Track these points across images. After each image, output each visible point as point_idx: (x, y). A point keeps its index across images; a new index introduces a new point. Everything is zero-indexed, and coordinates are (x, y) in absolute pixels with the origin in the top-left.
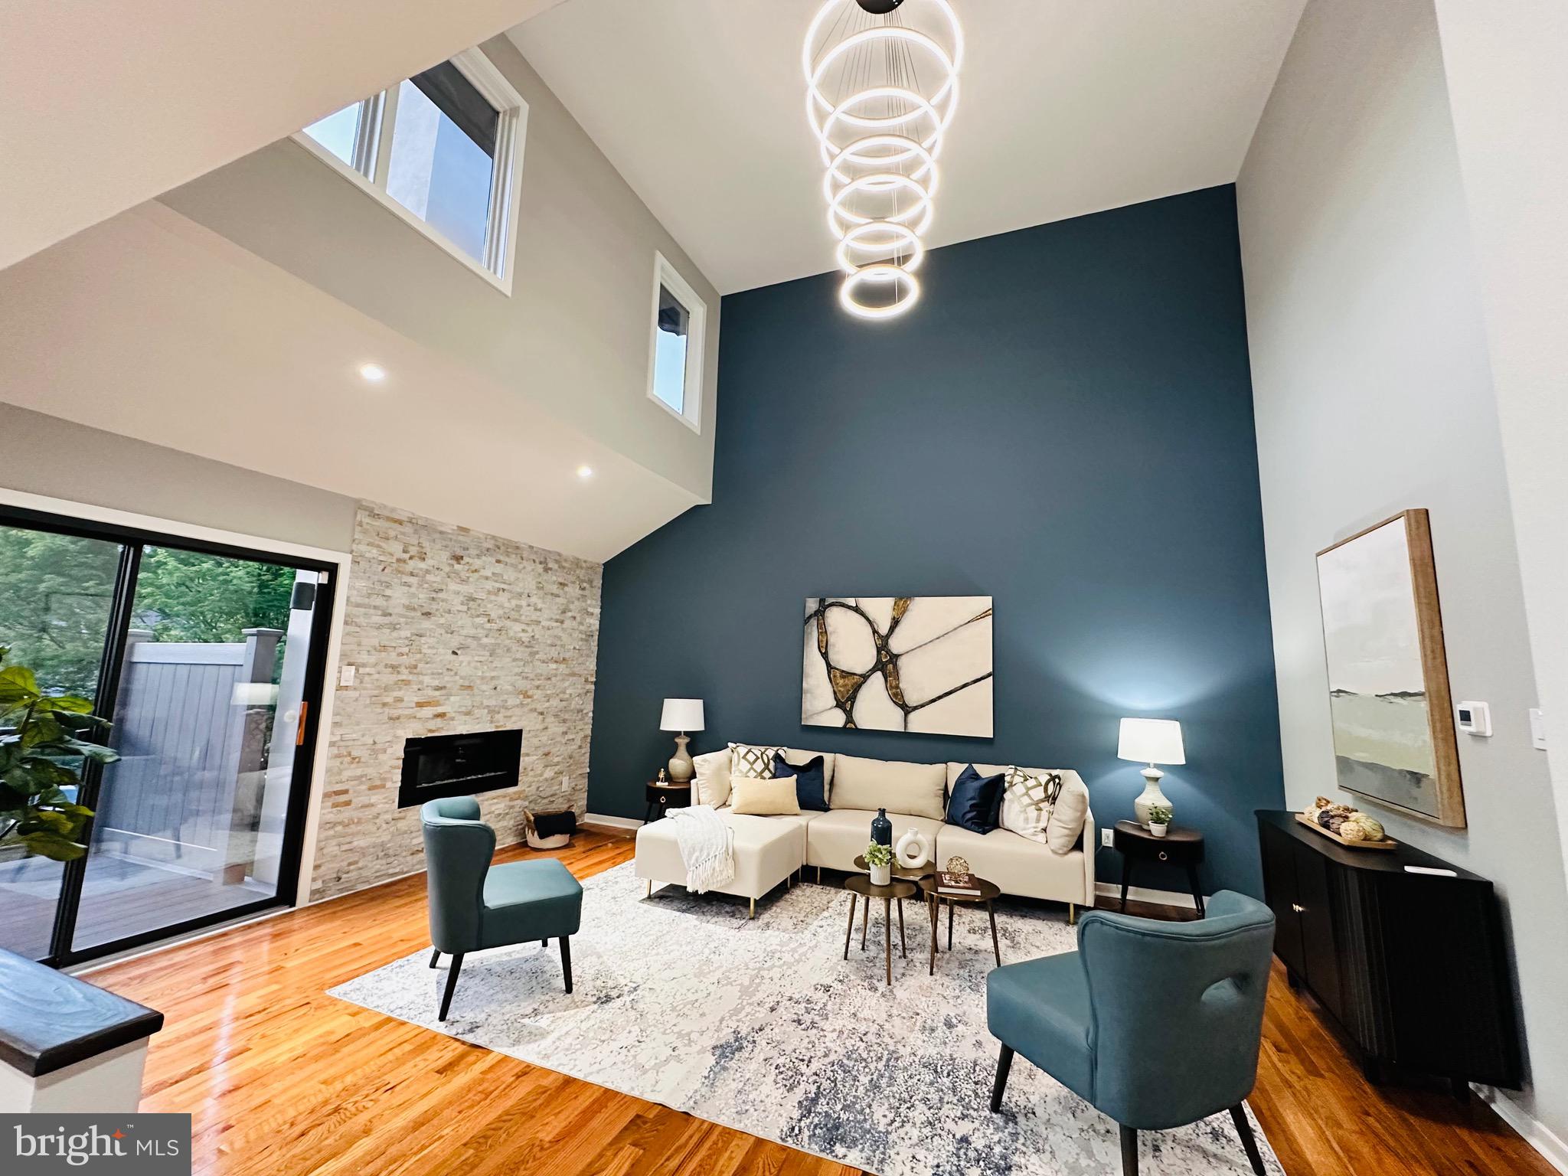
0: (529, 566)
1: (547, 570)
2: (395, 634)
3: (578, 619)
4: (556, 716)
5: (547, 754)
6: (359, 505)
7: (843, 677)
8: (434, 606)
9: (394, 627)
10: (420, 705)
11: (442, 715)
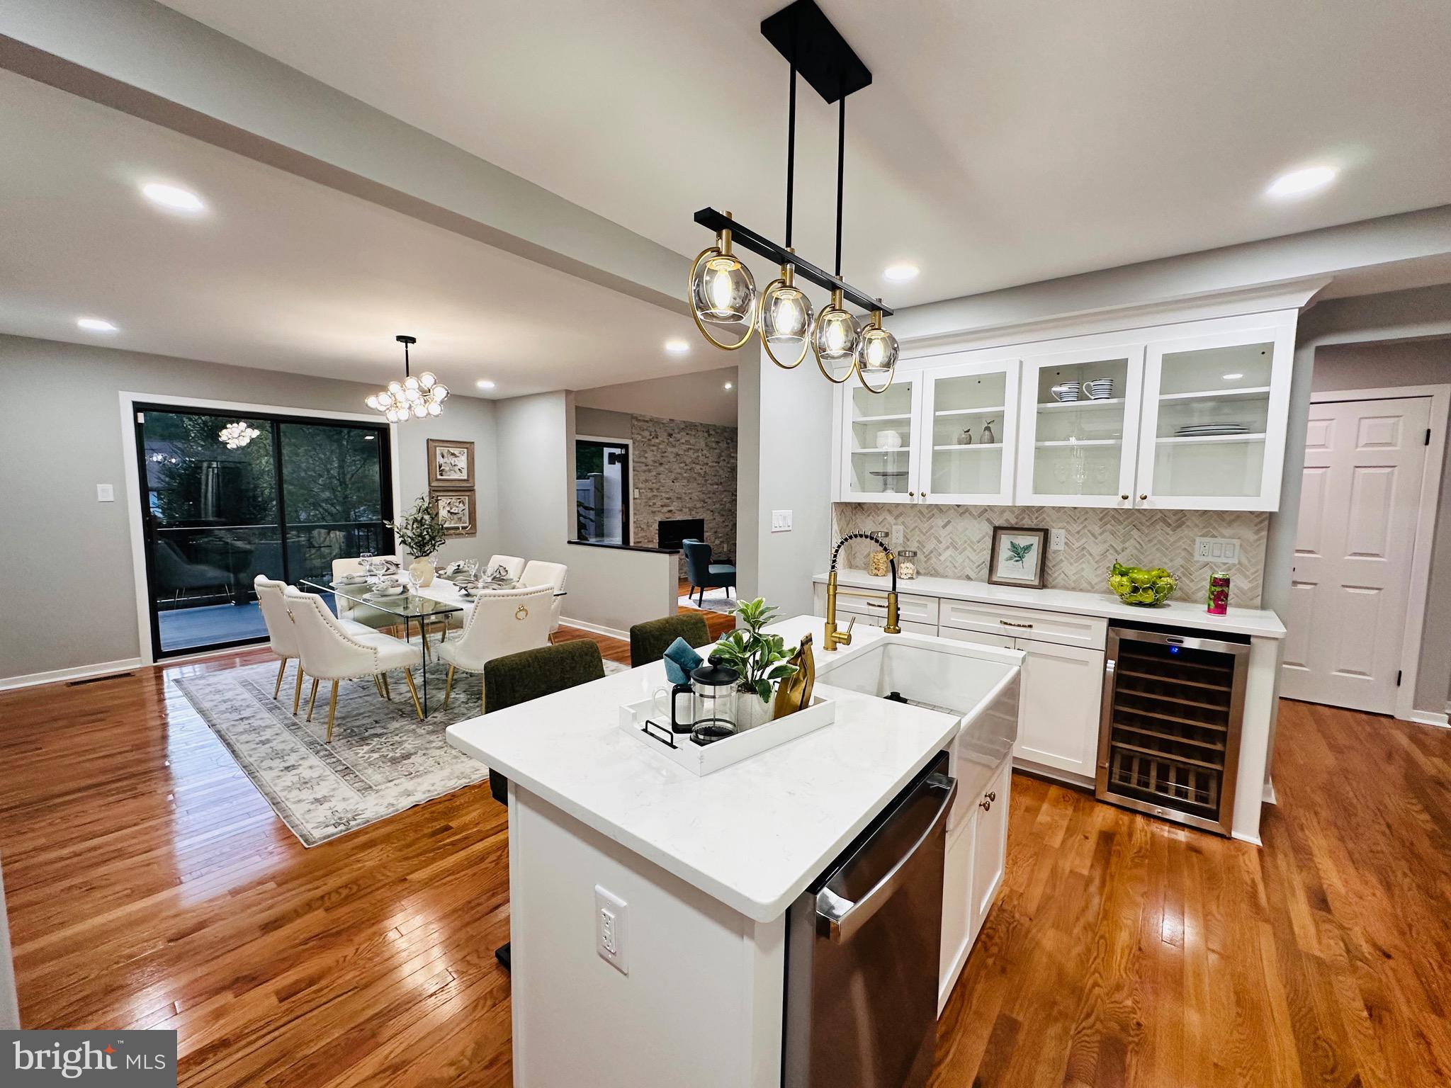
0: (701, 434)
2: (650, 474)
3: (727, 461)
4: (719, 513)
5: (716, 532)
6: (633, 417)
8: (664, 459)
9: (649, 471)
10: (662, 506)
11: (670, 511)
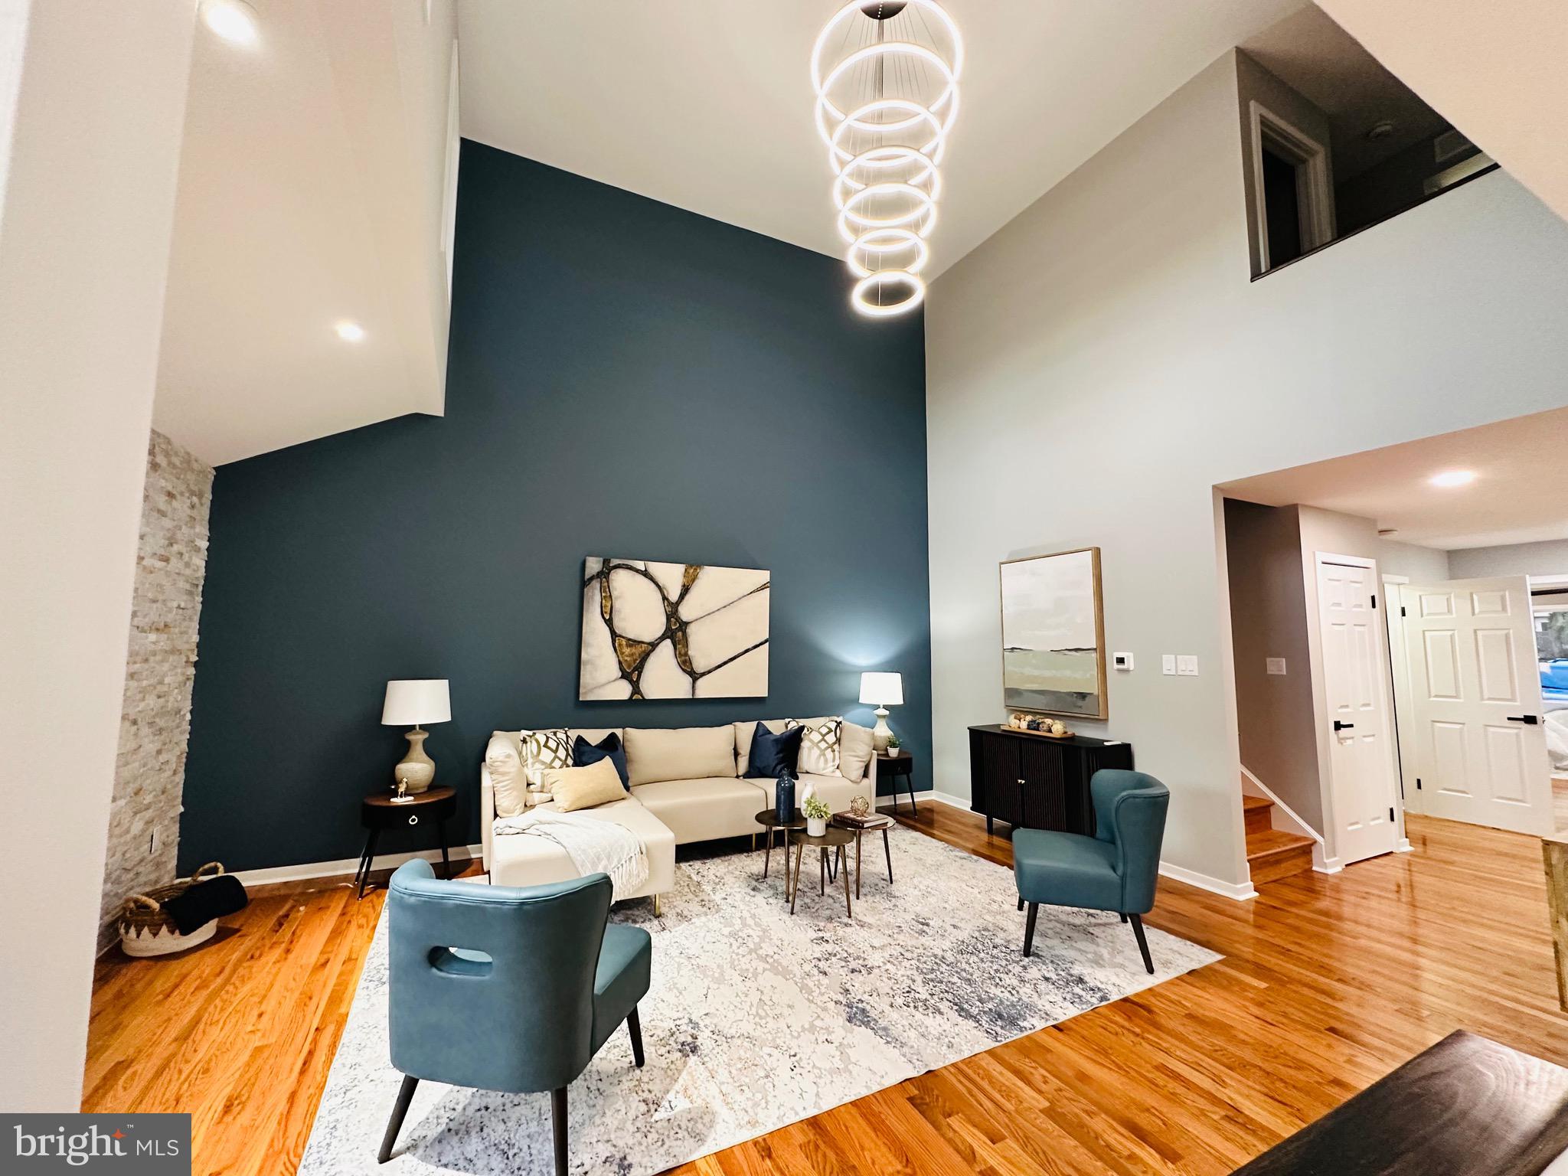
7: (630, 646)
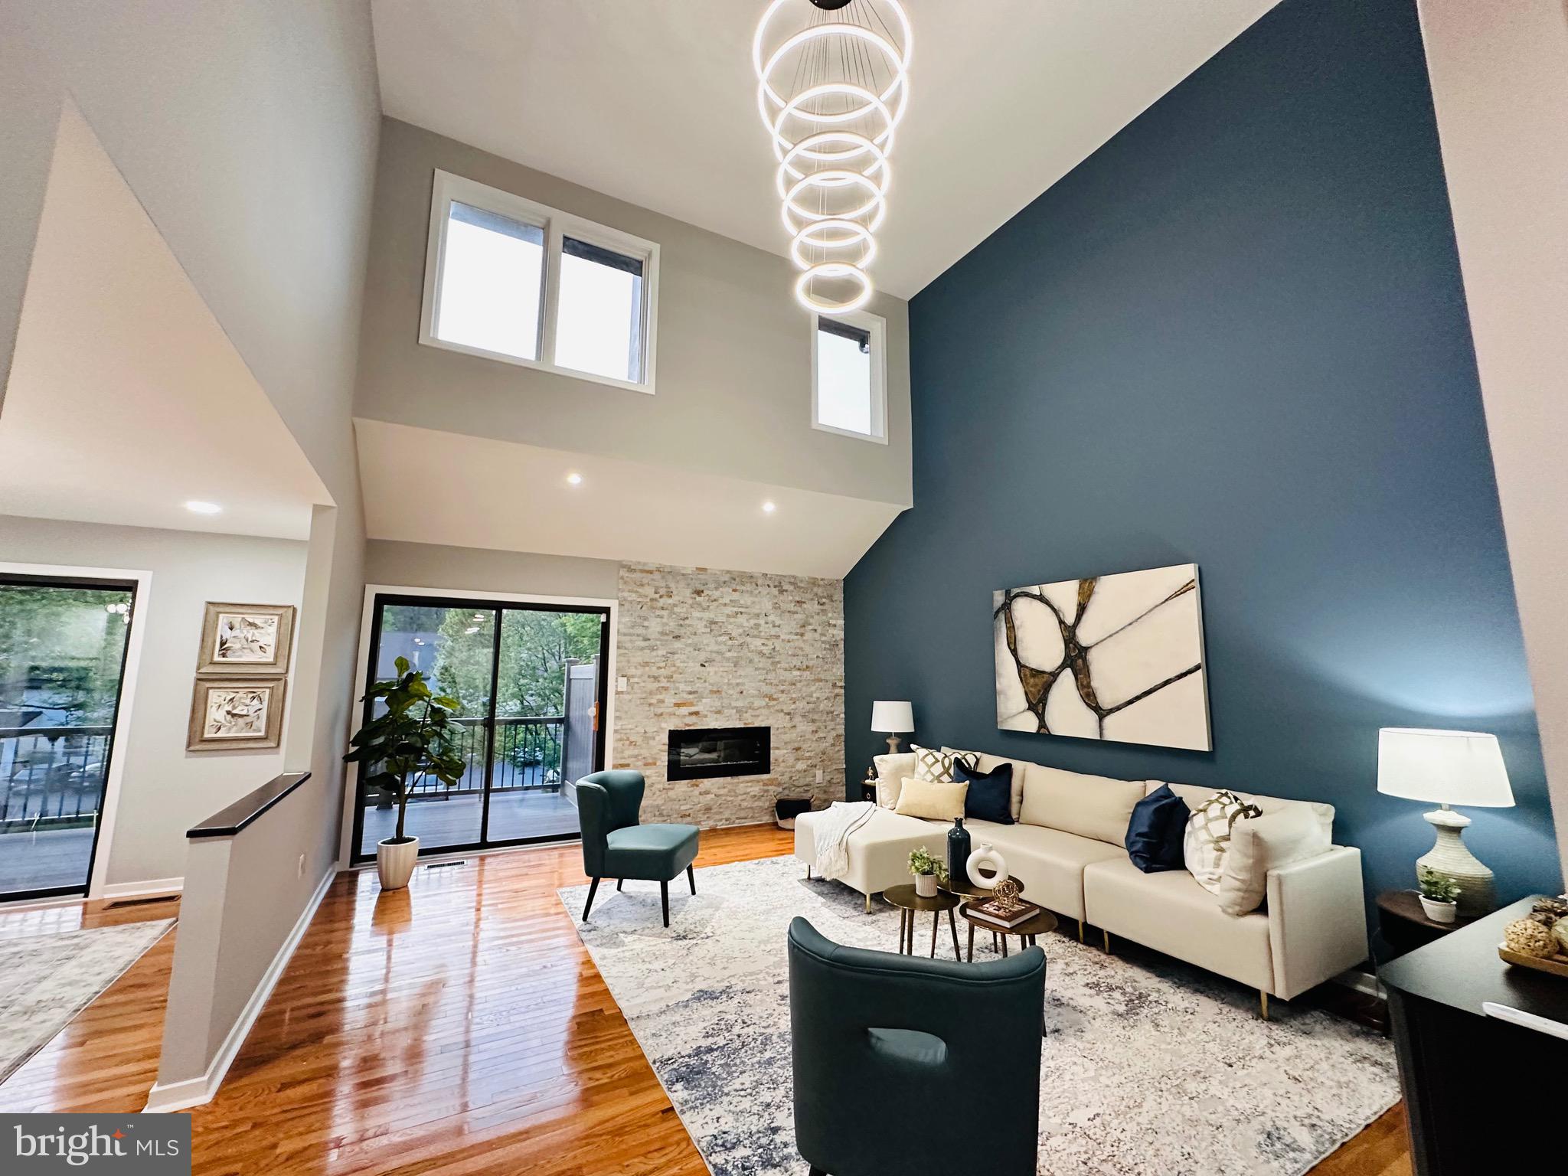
0: (764, 591)
1: (782, 591)
2: (654, 653)
3: (819, 631)
4: (803, 716)
5: (798, 749)
6: (622, 565)
7: (1033, 676)
8: (682, 631)
9: (652, 649)
10: (678, 705)
11: (696, 713)
